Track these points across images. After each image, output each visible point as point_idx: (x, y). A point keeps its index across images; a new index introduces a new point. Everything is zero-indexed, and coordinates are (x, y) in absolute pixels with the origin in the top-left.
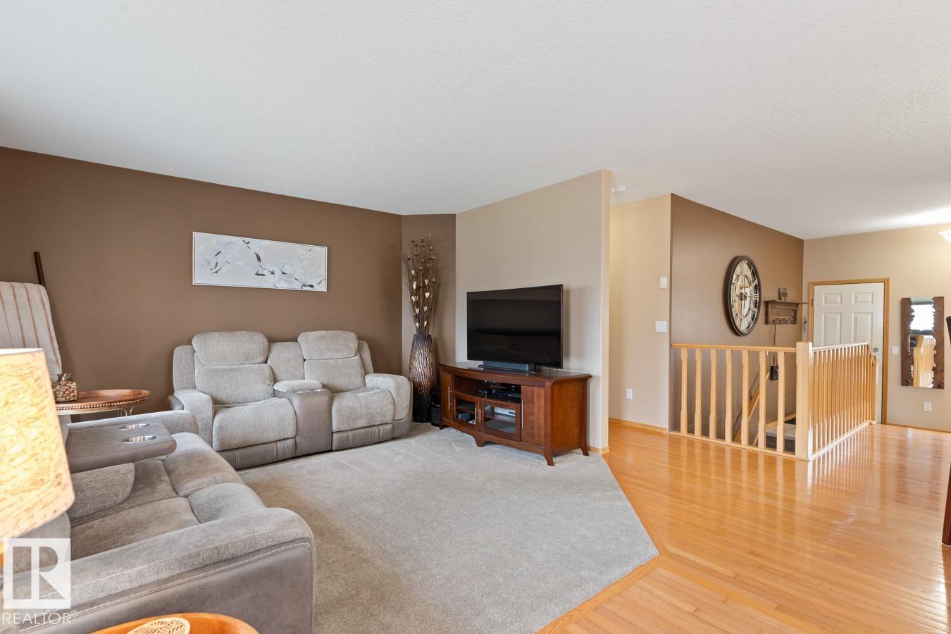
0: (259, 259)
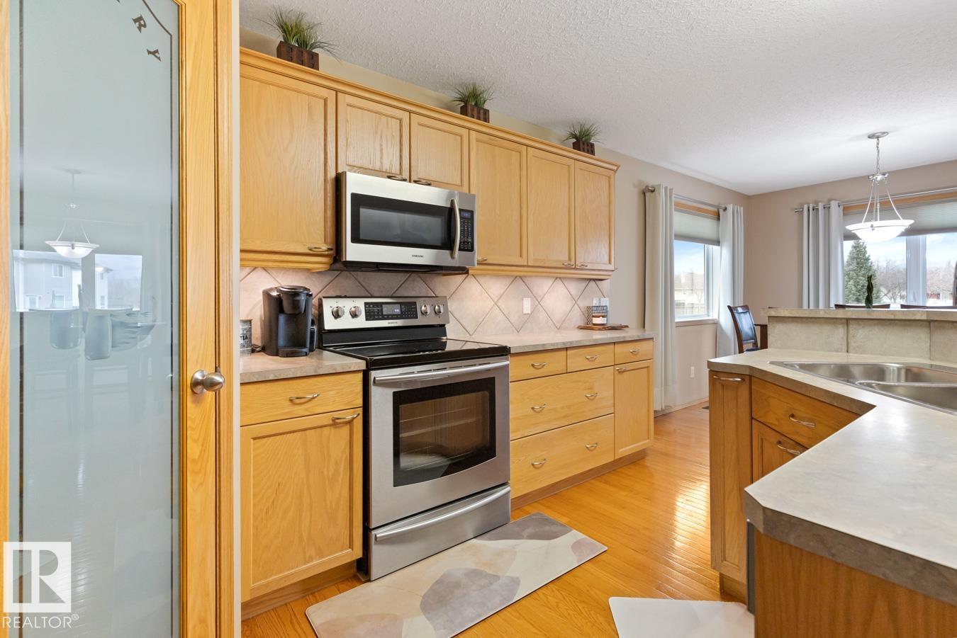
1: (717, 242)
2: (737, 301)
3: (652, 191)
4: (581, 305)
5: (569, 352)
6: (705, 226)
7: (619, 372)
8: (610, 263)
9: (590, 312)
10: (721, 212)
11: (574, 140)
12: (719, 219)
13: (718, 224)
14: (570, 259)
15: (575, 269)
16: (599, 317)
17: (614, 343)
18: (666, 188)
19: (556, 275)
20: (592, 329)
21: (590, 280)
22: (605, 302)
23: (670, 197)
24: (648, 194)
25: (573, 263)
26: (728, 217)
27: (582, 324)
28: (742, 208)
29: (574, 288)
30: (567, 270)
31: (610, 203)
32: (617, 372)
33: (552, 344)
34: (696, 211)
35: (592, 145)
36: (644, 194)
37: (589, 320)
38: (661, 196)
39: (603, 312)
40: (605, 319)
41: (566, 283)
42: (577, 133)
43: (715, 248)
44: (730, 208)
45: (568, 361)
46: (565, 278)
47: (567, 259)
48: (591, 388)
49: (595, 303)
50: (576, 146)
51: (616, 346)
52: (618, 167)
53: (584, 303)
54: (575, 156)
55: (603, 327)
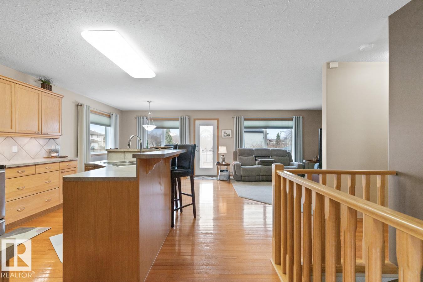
1: (110, 126)
2: (116, 146)
3: (81, 106)
4: (46, 149)
5: (37, 166)
6: (105, 120)
7: (62, 173)
8: (59, 132)
9: (50, 151)
10: (111, 115)
11: (42, 83)
12: (110, 118)
13: (110, 119)
14: (39, 130)
15: (41, 134)
16: (54, 153)
17: (59, 162)
18: (87, 105)
19: (32, 137)
20: (51, 158)
21: (51, 139)
22: (58, 147)
23: (89, 109)
24: (79, 107)
25: (40, 132)
26: (113, 117)
27: (46, 156)
28: (118, 115)
29: (42, 142)
30: (38, 134)
31: (59, 110)
32: (60, 173)
33: (28, 164)
34: (102, 114)
35: (51, 86)
36: (78, 106)
37: (50, 154)
38: (85, 109)
39: (57, 151)
40: (58, 154)
41: (37, 140)
42: (43, 80)
43: (109, 128)
44: (114, 115)
45: (37, 170)
46: (37, 138)
47: (37, 130)
48: (48, 179)
49: (53, 147)
50: (43, 86)
51: (60, 163)
52: (63, 96)
53: (47, 148)
54: (42, 90)
55: (56, 157)
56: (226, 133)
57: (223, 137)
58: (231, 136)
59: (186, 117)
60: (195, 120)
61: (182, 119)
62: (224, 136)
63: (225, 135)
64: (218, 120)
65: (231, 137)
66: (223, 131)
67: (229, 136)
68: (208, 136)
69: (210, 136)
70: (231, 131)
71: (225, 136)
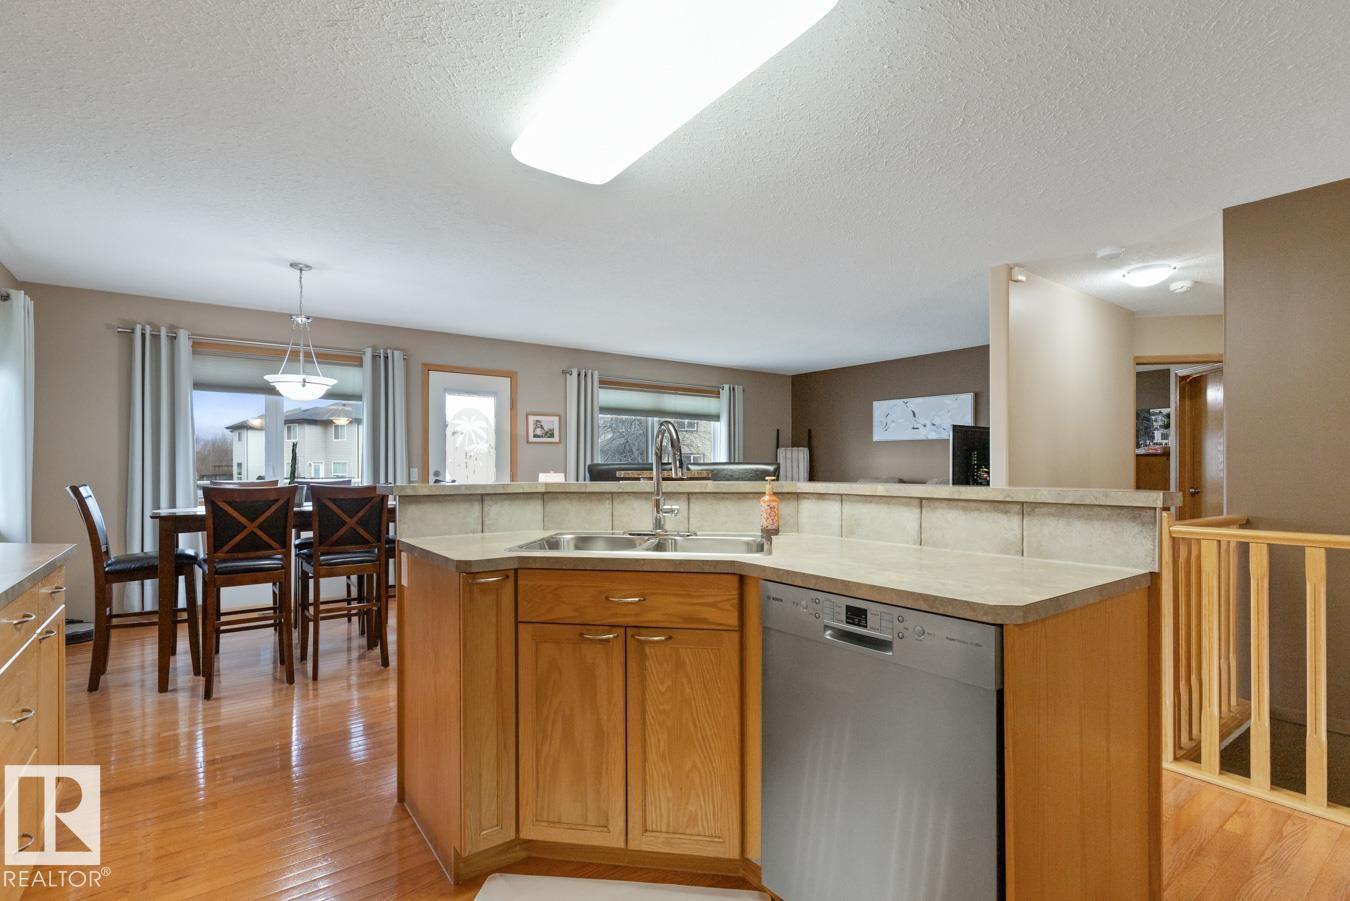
0: (914, 415)
28: (32, 304)
56: (542, 427)
57: (532, 439)
58: (556, 438)
59: (396, 353)
60: (428, 368)
61: (381, 361)
62: (535, 436)
63: (539, 432)
64: (512, 376)
65: (557, 441)
66: (532, 419)
67: (552, 436)
68: (477, 435)
69: (485, 436)
70: (556, 419)
71: (538, 436)
